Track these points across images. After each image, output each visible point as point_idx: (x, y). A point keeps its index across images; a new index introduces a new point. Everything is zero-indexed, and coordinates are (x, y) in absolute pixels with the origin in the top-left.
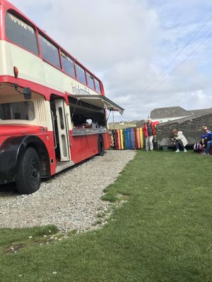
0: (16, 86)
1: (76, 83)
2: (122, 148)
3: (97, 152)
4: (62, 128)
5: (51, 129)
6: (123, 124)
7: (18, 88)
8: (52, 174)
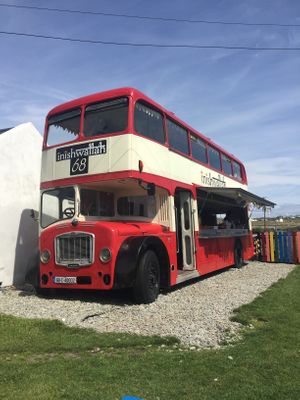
0: (140, 181)
1: (207, 171)
2: (273, 260)
3: (232, 263)
4: (187, 228)
5: (173, 229)
6: (281, 220)
7: (142, 184)
8: (172, 284)
